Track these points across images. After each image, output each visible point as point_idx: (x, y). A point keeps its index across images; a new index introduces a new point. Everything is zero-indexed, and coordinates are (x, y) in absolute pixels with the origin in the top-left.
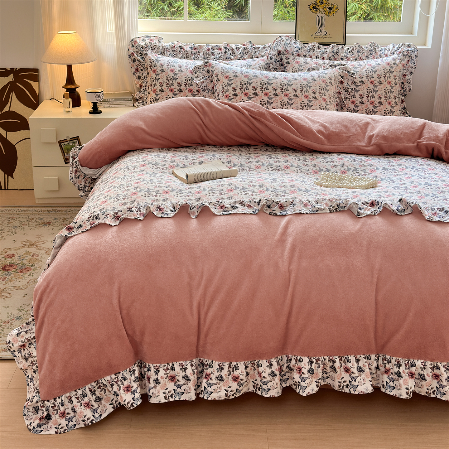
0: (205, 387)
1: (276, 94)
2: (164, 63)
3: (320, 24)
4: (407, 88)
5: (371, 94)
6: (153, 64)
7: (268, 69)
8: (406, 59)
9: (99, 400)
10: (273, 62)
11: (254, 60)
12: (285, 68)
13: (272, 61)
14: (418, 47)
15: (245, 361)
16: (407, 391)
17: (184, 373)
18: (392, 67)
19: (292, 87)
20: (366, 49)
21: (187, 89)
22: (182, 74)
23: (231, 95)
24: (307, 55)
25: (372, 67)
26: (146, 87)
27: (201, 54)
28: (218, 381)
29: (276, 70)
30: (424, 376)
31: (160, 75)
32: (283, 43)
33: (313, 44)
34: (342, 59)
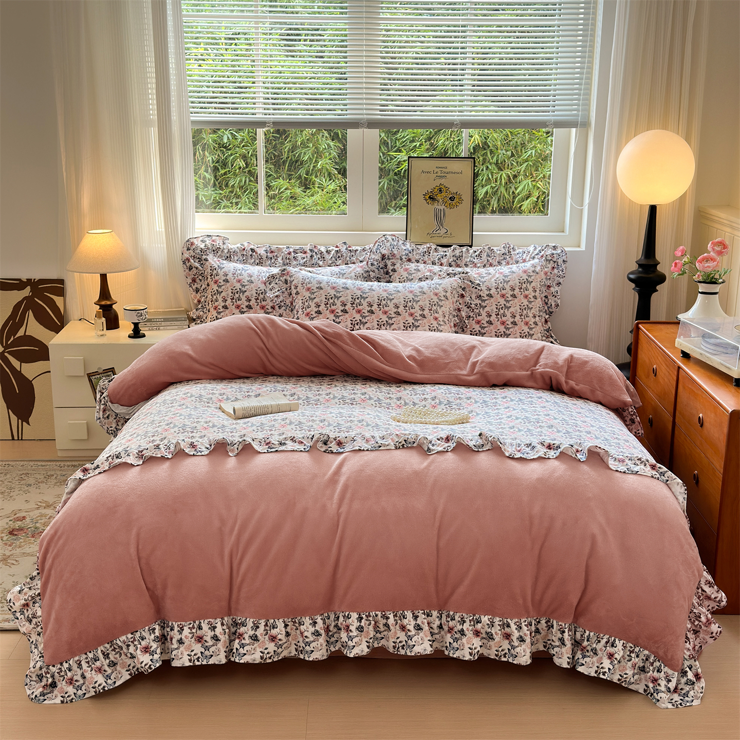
0: (237, 649)
1: (372, 311)
2: (229, 271)
3: (439, 219)
4: (553, 304)
5: (502, 311)
6: (215, 272)
7: (367, 278)
8: (550, 266)
9: (113, 664)
10: (375, 269)
11: (349, 267)
12: (390, 276)
13: (373, 268)
14: (567, 249)
15: (285, 618)
16: (471, 651)
17: (213, 633)
18: (530, 276)
19: (393, 301)
20: (498, 252)
21: (258, 305)
22: (252, 285)
23: (313, 313)
24: (420, 261)
25: (503, 276)
26: (205, 302)
27: (280, 259)
28: (252, 641)
29: (378, 280)
30: (492, 635)
31: (223, 287)
32: (388, 244)
33: (428, 246)
34: (466, 265)
